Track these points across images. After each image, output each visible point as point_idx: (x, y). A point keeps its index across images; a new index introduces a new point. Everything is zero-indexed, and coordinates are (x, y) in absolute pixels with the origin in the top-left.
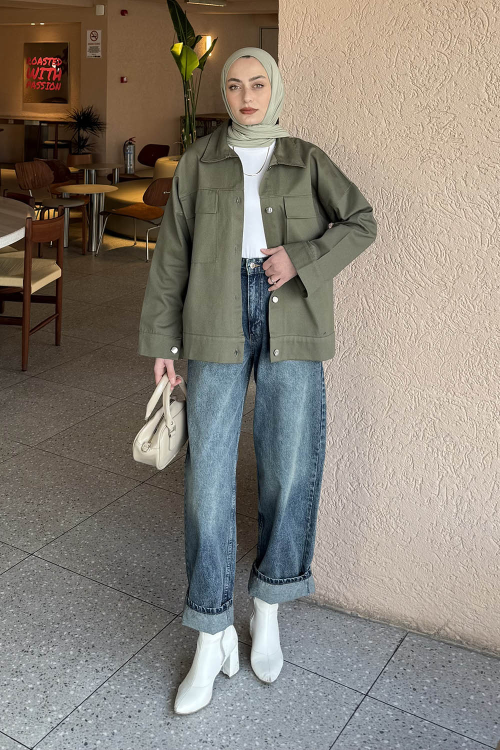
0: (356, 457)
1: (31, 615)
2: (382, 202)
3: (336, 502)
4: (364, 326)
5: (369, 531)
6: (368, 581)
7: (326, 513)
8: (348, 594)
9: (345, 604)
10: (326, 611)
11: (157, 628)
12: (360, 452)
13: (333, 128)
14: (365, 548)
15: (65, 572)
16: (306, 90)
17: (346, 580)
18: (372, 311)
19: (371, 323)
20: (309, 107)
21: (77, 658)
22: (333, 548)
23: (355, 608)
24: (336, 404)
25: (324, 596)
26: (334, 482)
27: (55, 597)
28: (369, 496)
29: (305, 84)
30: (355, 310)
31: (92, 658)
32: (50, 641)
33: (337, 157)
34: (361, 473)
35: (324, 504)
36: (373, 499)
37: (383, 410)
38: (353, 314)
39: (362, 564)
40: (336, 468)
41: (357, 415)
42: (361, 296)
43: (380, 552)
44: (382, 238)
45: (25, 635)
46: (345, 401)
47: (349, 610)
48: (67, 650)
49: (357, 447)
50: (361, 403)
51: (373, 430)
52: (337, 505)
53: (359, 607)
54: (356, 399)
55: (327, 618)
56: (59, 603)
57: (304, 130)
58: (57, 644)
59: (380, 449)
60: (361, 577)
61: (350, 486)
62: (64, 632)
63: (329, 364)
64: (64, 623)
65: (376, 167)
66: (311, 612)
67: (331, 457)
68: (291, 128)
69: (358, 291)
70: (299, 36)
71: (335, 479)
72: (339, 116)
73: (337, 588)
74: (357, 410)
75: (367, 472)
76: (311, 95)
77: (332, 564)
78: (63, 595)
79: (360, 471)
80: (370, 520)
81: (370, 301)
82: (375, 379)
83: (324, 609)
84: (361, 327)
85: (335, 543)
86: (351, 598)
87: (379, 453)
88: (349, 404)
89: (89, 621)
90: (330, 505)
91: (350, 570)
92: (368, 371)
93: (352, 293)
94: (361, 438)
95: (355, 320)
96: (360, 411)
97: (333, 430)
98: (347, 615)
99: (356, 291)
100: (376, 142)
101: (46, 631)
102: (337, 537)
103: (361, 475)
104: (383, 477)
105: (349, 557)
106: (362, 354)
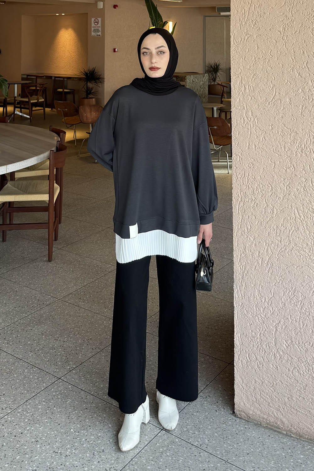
0: (290, 322)
1: (59, 424)
2: (310, 141)
3: (275, 354)
4: (296, 230)
5: (300, 376)
6: (299, 411)
7: (268, 361)
8: (284, 420)
9: (282, 426)
10: (268, 431)
11: (147, 438)
12: (292, 319)
13: (271, 86)
14: (296, 387)
15: (83, 393)
16: (251, 59)
17: (283, 409)
18: (302, 219)
19: (301, 228)
20: (253, 71)
21: (92, 459)
22: (273, 385)
23: (289, 429)
24: (275, 285)
25: (266, 420)
26: (274, 339)
27: (76, 412)
28: (299, 351)
29: (251, 54)
30: (289, 218)
31: (102, 460)
32: (73, 445)
33: (275, 107)
34: (294, 334)
35: (266, 354)
36: (302, 353)
37: (310, 290)
38: (288, 221)
39: (294, 399)
40: (275, 329)
41: (290, 293)
42: (293, 208)
43: (308, 391)
44: (309, 167)
45: (55, 440)
46: (282, 282)
47: (284, 430)
48: (84, 453)
49: (290, 316)
50: (293, 284)
51: (302, 304)
52: (276, 355)
53: (292, 429)
54: (290, 282)
55: (269, 436)
56: (79, 416)
57: (250, 87)
58: (78, 448)
59: (308, 317)
60: (294, 408)
61: (285, 343)
62: (83, 438)
63: (270, 256)
64: (82, 432)
65: (304, 115)
66: (257, 431)
67: (272, 322)
68: (240, 85)
69: (291, 205)
70: (246, 19)
71: (274, 337)
72: (276, 77)
73: (276, 414)
74: (291, 289)
75: (298, 333)
76: (255, 62)
77: (272, 397)
78: (82, 410)
79: (293, 332)
80: (300, 368)
81: (300, 212)
82: (304, 268)
83: (267, 429)
84: (294, 231)
85: (274, 383)
86: (286, 422)
87: (307, 320)
88: (284, 285)
89: (100, 431)
90: (270, 355)
91: (285, 402)
92: (299, 263)
93: (287, 205)
94: (293, 309)
95: (289, 225)
96: (293, 290)
97: (272, 302)
98: (283, 434)
99: (290, 205)
100: (305, 97)
101: (70, 437)
102: (276, 378)
103: (294, 335)
104: (310, 337)
105: (284, 393)
106: (294, 250)
